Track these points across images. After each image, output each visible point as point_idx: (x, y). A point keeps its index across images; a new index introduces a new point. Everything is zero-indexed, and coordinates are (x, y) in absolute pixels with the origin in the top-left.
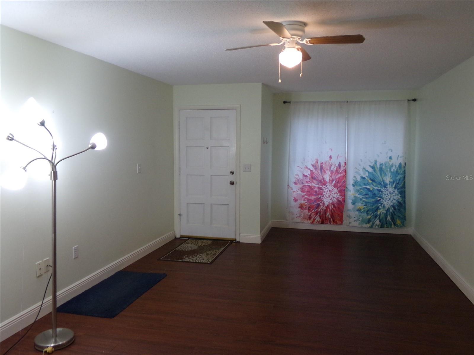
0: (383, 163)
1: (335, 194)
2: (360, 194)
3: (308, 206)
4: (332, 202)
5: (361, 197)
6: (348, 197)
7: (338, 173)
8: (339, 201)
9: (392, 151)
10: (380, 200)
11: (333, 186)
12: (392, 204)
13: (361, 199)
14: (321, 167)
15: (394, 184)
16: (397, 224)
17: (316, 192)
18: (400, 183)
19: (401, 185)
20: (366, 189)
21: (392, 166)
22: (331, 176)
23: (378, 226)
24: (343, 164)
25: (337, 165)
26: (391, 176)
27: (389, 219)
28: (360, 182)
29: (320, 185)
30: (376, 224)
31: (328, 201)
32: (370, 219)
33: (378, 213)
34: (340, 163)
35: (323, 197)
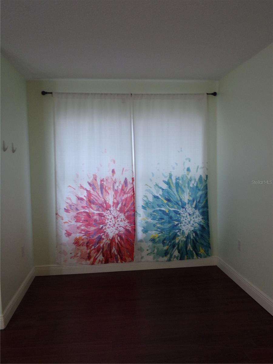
0: (180, 178)
1: (121, 221)
2: (154, 219)
3: (86, 241)
4: (118, 233)
5: (155, 222)
6: (139, 224)
7: (125, 193)
8: (127, 230)
9: (190, 161)
10: (178, 224)
11: (119, 211)
12: (192, 228)
13: (154, 225)
14: (102, 186)
15: (195, 203)
16: (200, 254)
17: (95, 220)
19: (203, 204)
20: (160, 212)
21: (191, 180)
22: (115, 197)
23: (177, 258)
24: (129, 180)
25: (122, 182)
26: (190, 193)
27: (190, 249)
28: (153, 203)
29: (101, 211)
30: (175, 256)
31: (112, 232)
32: (167, 250)
33: (176, 241)
34: (126, 179)
35: (107, 227)
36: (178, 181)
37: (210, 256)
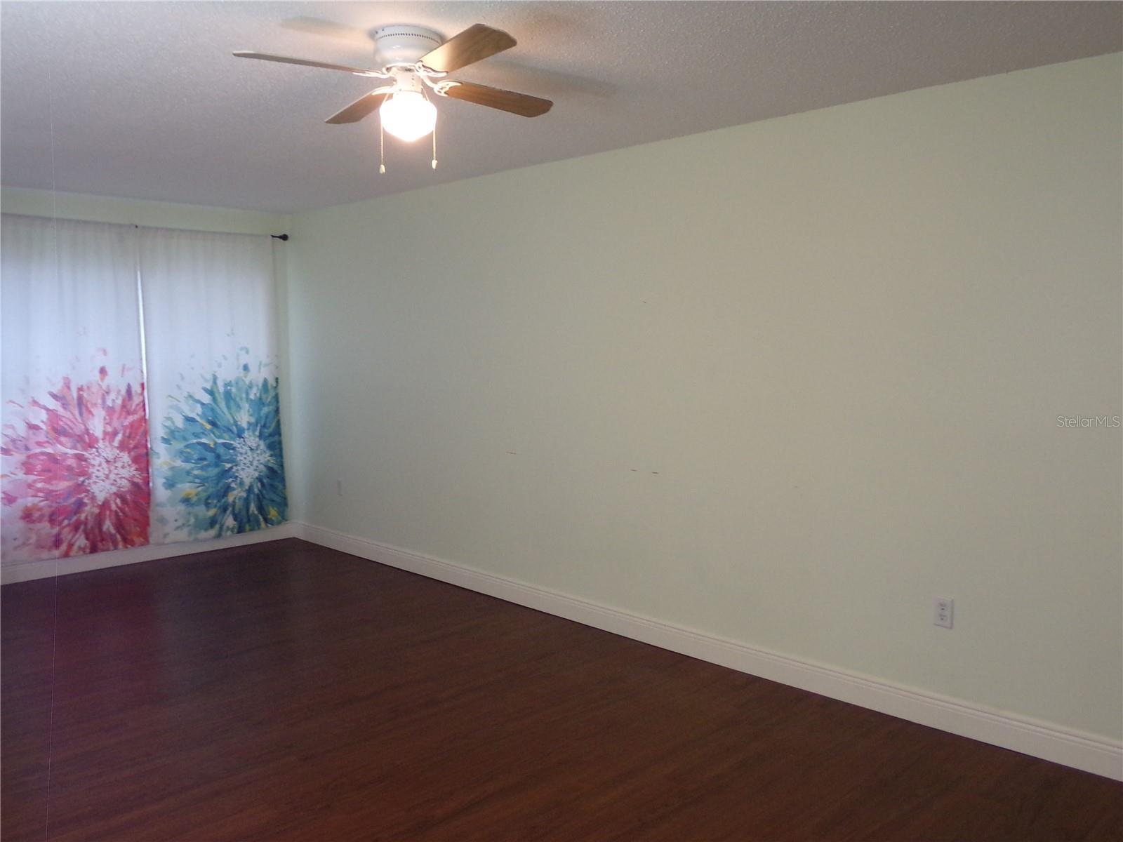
0: (233, 382)
1: (123, 467)
2: (187, 460)
3: (47, 511)
4: (118, 491)
5: (188, 466)
6: (156, 473)
7: (129, 413)
8: (135, 484)
9: (247, 352)
10: (231, 468)
11: (118, 448)
13: (188, 473)
14: (80, 398)
15: (258, 428)
16: (271, 519)
17: (69, 468)
18: (268, 425)
19: (271, 429)
20: (199, 447)
21: (250, 387)
22: (108, 421)
23: (232, 530)
24: (136, 389)
25: (123, 392)
26: (251, 410)
27: (253, 511)
28: (184, 431)
29: (80, 449)
30: (228, 527)
31: (103, 490)
32: (215, 515)
33: (228, 499)
34: (129, 386)
35: (91, 481)
36: (229, 388)
37: (286, 520)
